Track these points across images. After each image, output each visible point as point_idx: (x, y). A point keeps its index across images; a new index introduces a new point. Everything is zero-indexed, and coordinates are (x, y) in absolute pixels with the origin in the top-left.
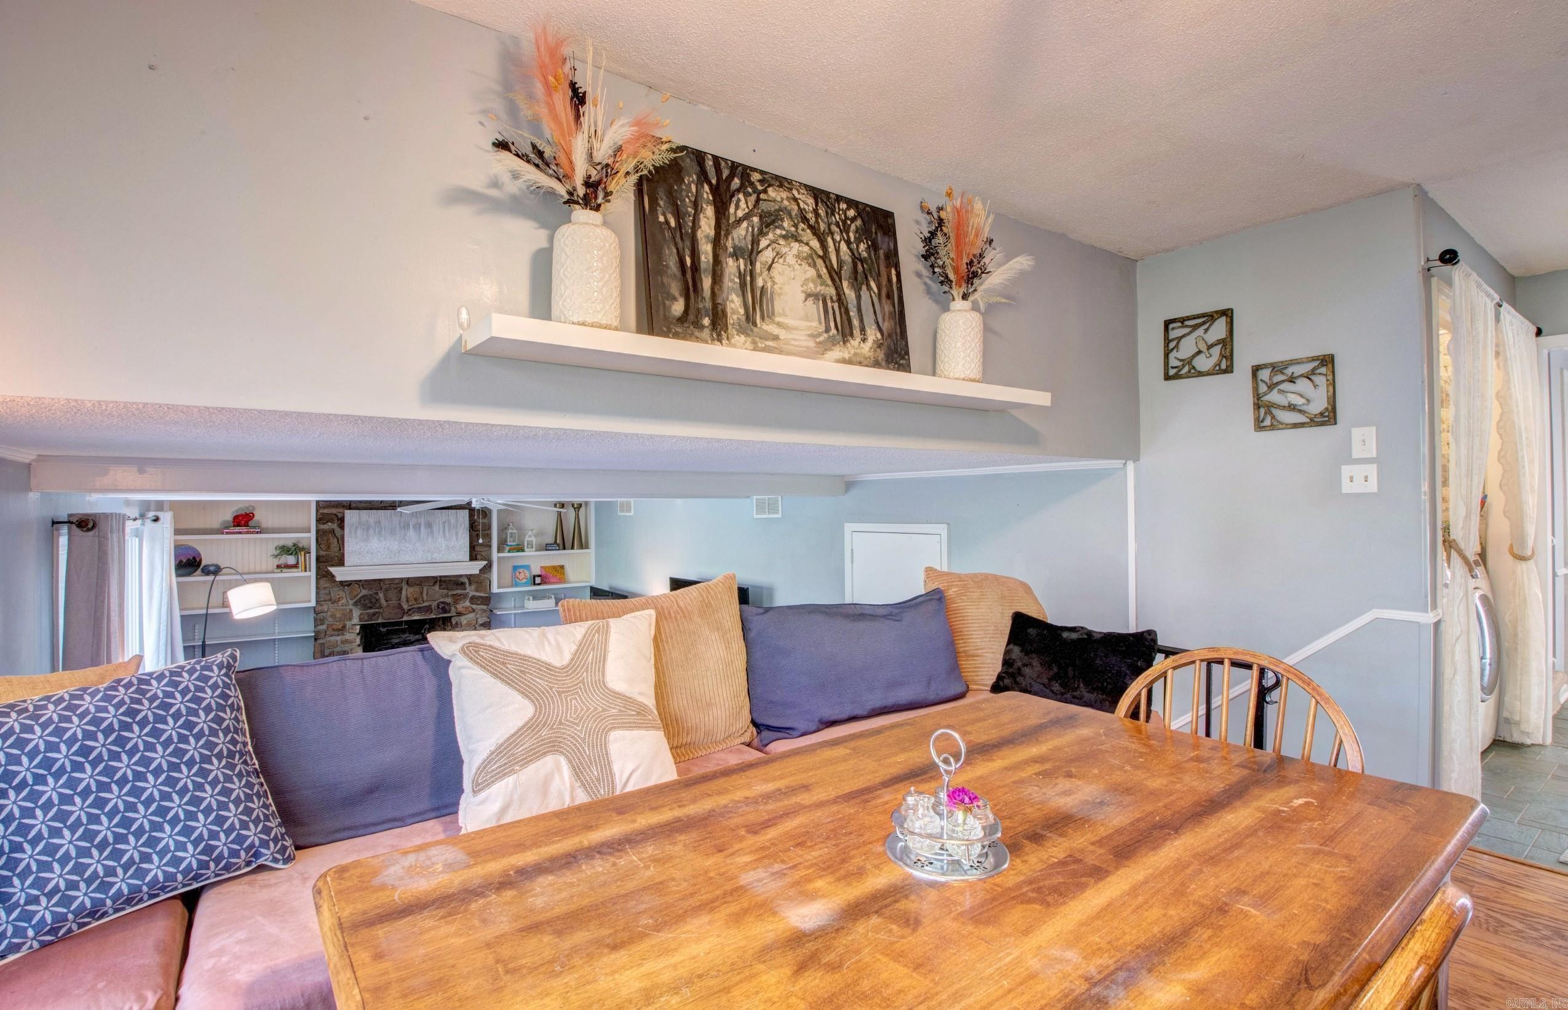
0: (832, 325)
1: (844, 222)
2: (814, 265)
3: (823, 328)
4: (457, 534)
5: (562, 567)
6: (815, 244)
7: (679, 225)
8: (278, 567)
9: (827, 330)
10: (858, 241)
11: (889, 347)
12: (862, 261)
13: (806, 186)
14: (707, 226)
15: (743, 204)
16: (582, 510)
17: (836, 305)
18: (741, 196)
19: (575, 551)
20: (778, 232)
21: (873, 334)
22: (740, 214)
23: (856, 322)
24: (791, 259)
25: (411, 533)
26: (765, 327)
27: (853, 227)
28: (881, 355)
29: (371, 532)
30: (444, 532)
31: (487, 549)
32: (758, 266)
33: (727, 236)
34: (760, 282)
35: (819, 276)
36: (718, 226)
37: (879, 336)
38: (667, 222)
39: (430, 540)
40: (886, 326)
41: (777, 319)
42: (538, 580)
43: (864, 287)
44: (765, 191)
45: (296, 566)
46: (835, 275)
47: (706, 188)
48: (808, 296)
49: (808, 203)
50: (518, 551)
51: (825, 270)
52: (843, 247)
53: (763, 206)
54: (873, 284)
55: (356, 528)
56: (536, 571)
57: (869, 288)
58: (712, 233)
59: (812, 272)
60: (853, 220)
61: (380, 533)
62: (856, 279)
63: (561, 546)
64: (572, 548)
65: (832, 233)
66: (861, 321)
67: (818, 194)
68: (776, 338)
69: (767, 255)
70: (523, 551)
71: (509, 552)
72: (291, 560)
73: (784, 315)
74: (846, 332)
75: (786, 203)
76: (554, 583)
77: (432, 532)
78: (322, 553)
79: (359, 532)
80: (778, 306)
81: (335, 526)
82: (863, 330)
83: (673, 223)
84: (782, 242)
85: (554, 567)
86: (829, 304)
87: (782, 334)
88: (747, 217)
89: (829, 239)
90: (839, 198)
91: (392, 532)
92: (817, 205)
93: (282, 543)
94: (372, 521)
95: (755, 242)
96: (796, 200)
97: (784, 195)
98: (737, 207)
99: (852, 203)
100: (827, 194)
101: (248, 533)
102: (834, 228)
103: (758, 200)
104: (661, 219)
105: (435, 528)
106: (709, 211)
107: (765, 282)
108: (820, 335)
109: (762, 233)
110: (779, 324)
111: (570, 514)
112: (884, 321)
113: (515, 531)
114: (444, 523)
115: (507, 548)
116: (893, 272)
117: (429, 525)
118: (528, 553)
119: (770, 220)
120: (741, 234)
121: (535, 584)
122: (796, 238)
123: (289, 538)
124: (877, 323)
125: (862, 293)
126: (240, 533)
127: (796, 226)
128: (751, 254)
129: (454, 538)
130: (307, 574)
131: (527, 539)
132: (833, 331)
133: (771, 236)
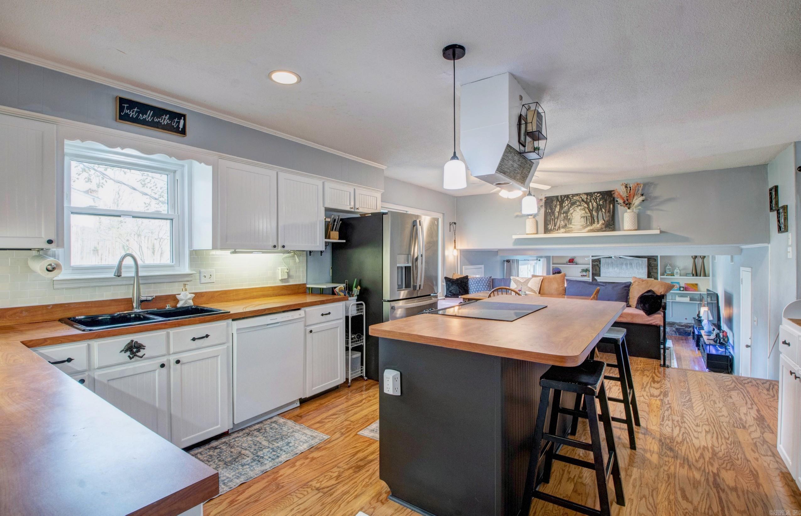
0: (588, 222)
1: (595, 198)
2: (585, 210)
3: (585, 223)
4: (642, 268)
5: (697, 284)
6: (586, 205)
7: (551, 211)
8: (581, 276)
9: (587, 223)
10: (599, 201)
11: (607, 224)
12: (600, 205)
13: (584, 193)
14: (557, 209)
15: (567, 203)
16: (705, 260)
17: (590, 218)
18: (566, 201)
19: (702, 277)
20: (575, 206)
21: (601, 222)
22: (566, 205)
23: (596, 220)
24: (578, 211)
25: (624, 266)
26: (569, 226)
27: (599, 198)
28: (603, 226)
29: (610, 266)
30: (637, 266)
31: (656, 274)
32: (569, 214)
33: (562, 210)
34: (569, 217)
35: (586, 212)
36: (560, 209)
37: (603, 222)
38: (549, 211)
39: (631, 269)
40: (606, 219)
41: (572, 224)
42: (682, 289)
43: (600, 212)
44: (573, 198)
45: (586, 276)
46: (591, 211)
47: (558, 202)
48: (582, 217)
49: (584, 197)
50: (672, 276)
51: (588, 210)
52: (595, 203)
53: (572, 201)
54: (603, 210)
55: (604, 264)
56: (682, 285)
57: (602, 211)
58: (558, 210)
59: (584, 212)
60: (598, 196)
61: (613, 266)
62: (598, 210)
63: (695, 275)
64: (700, 276)
65: (591, 202)
66: (598, 219)
67: (587, 194)
68: (572, 228)
69: (571, 211)
70: (674, 276)
71: (667, 276)
72: (584, 274)
73: (574, 223)
74: (592, 222)
75: (578, 199)
76: (691, 291)
77: (632, 266)
78: (594, 272)
79: (606, 265)
80: (573, 221)
81: (598, 263)
82: (598, 221)
83: (550, 211)
84: (576, 207)
85: (692, 284)
86: (588, 218)
87: (573, 227)
88: (567, 205)
89: (590, 203)
90: (594, 193)
91: (617, 266)
92: (587, 196)
93: (583, 268)
94: (610, 262)
95: (569, 209)
96: (581, 197)
97: (578, 197)
98: (565, 204)
99: (598, 193)
100: (591, 193)
101: (572, 265)
102: (592, 200)
103: (571, 200)
104: (548, 211)
105: (633, 265)
106: (558, 207)
107: (570, 217)
108: (584, 225)
109: (571, 207)
110: (573, 225)
111: (699, 262)
112: (606, 218)
113: (670, 267)
114: (637, 263)
115: (666, 274)
116: (611, 205)
117: (631, 264)
118: (677, 276)
119: (573, 204)
120: (565, 209)
121: (680, 290)
122: (580, 206)
123: (585, 267)
124: (603, 218)
125: (599, 213)
126: (570, 265)
127: (580, 203)
128: (566, 213)
129: (641, 269)
130: (589, 278)
131: (675, 271)
132: (588, 223)
133: (573, 207)
